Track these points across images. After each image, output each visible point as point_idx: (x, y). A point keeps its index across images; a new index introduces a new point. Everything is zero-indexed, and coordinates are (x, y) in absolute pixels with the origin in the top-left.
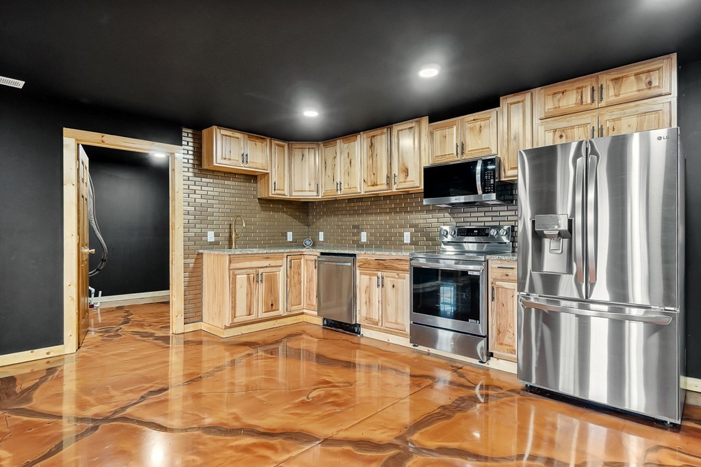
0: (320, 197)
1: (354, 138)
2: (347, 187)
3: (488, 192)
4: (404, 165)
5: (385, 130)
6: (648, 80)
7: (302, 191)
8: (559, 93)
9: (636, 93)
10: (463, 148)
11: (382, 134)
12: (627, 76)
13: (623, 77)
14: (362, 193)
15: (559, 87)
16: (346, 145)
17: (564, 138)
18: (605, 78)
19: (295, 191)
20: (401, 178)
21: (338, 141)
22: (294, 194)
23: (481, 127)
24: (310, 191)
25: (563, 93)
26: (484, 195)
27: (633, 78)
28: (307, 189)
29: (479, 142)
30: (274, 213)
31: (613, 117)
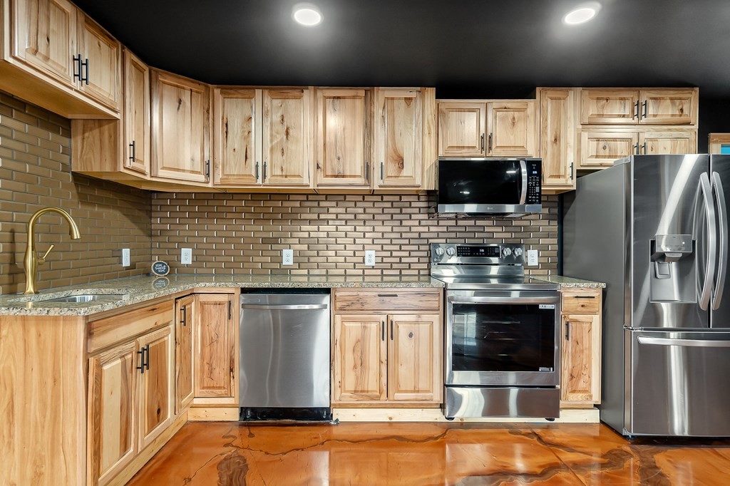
0: (210, 185)
1: (296, 93)
2: (279, 173)
3: (532, 203)
4: (395, 151)
5: (361, 92)
6: (680, 107)
7: (178, 170)
8: (602, 99)
9: (669, 117)
10: (490, 142)
11: (354, 97)
12: (663, 99)
13: (660, 99)
14: (311, 187)
15: (603, 93)
16: (277, 102)
17: (607, 150)
18: (646, 95)
19: (164, 168)
20: (391, 169)
21: (258, 92)
22: (162, 173)
23: (514, 118)
24: (193, 172)
25: (607, 100)
26: (527, 205)
27: (668, 101)
28: (188, 166)
29: (512, 137)
30: (102, 210)
31: (652, 137)
